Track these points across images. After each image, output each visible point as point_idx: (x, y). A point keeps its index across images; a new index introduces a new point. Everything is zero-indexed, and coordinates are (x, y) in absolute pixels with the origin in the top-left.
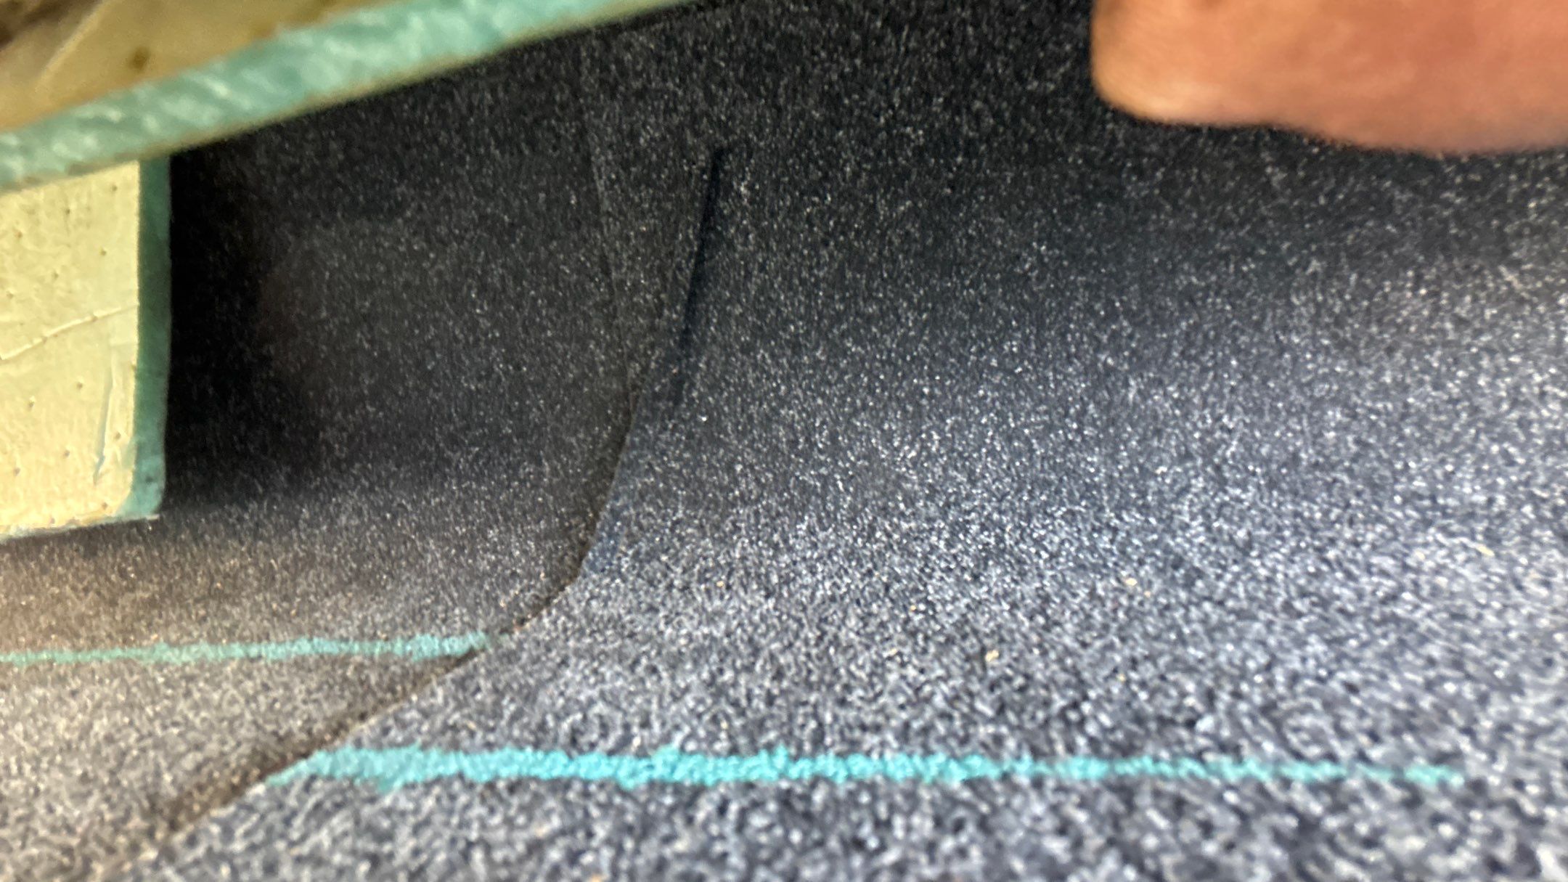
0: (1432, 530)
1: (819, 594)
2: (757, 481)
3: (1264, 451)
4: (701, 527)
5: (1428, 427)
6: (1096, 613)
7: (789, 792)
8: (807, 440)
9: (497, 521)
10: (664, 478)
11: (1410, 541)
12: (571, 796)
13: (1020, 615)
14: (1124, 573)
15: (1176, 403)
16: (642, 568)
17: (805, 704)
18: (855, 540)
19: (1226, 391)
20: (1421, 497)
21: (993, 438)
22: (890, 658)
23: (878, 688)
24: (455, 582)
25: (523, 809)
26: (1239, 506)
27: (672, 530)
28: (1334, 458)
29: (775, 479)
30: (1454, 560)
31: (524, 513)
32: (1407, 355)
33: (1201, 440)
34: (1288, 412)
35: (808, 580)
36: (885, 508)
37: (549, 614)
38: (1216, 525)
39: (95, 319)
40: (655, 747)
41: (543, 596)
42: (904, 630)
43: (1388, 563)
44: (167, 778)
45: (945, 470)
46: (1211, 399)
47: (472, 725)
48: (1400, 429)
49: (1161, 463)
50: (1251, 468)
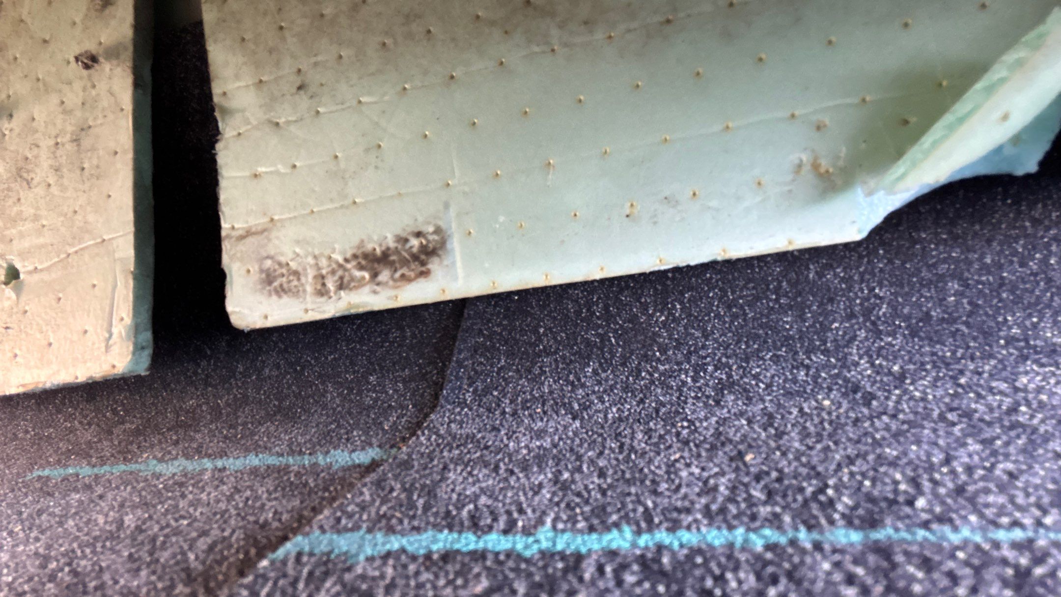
0: (1029, 363)
1: (610, 416)
2: (555, 339)
3: (906, 311)
4: (518, 371)
5: (1018, 292)
6: (808, 424)
7: (642, 556)
8: (588, 310)
9: (375, 370)
10: (490, 338)
11: (1016, 370)
12: (489, 563)
13: (756, 427)
14: (820, 397)
15: (843, 280)
16: (481, 400)
17: (629, 494)
18: (627, 378)
19: (877, 271)
20: (1018, 340)
21: (718, 306)
22: (676, 461)
23: (677, 481)
24: (350, 413)
25: (457, 574)
26: (891, 349)
27: (498, 373)
28: (955, 315)
29: (568, 338)
30: (1049, 383)
31: (394, 364)
32: (1001, 244)
33: (861, 304)
34: (921, 284)
35: (600, 406)
36: (646, 356)
37: (423, 434)
38: (877, 362)
39: (104, 240)
40: (535, 527)
41: (415, 420)
42: (678, 441)
43: (1004, 386)
44: (192, 556)
45: (686, 329)
46: (867, 277)
47: (398, 515)
48: (999, 294)
49: (834, 321)
50: (897, 323)
